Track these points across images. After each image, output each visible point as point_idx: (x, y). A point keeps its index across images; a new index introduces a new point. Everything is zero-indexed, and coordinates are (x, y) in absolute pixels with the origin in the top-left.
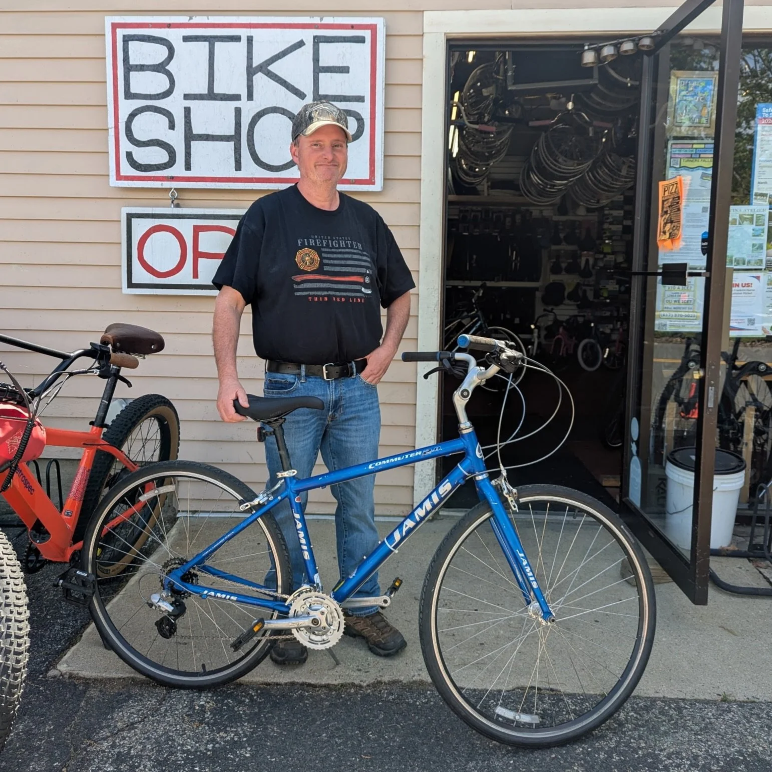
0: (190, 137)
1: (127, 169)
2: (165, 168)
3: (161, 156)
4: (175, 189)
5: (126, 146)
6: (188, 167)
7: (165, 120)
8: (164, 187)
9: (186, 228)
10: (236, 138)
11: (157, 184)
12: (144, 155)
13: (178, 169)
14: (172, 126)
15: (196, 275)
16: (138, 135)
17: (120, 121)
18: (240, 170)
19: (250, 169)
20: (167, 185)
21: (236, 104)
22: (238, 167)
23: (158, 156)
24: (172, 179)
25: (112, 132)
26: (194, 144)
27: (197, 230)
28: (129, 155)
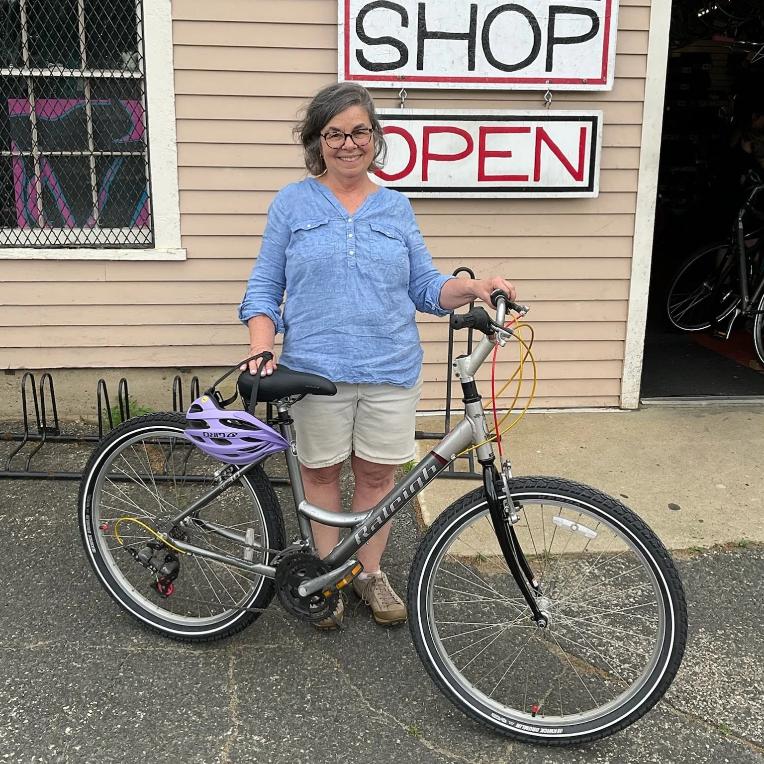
0: (423, 34)
1: (356, 69)
2: (396, 68)
3: (394, 55)
4: (404, 89)
5: (356, 43)
6: (420, 67)
7: (398, 17)
8: (394, 87)
9: (416, 129)
10: (470, 37)
11: (388, 85)
12: (374, 54)
13: (409, 70)
14: (405, 23)
15: (425, 178)
16: (369, 33)
17: (351, 16)
18: (473, 70)
19: (484, 68)
20: (397, 85)
22: (471, 67)
23: (391, 54)
24: (404, 79)
25: (341, 29)
26: (427, 42)
27: (427, 131)
28: (359, 54)
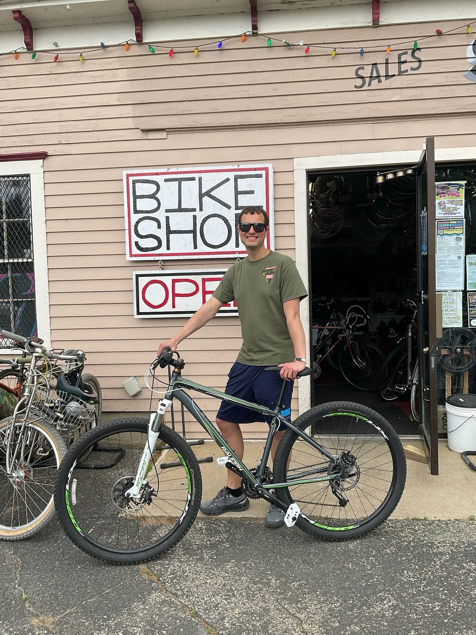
0: (169, 232)
1: (135, 251)
2: (156, 249)
3: (155, 243)
4: (161, 260)
5: (135, 238)
6: (168, 248)
7: (156, 224)
8: (155, 259)
9: (168, 281)
10: (194, 232)
11: (152, 258)
12: (143, 243)
13: (163, 249)
14: (159, 227)
15: (174, 306)
16: (141, 233)
17: (131, 225)
18: (197, 248)
19: (201, 247)
20: (157, 258)
21: (194, 213)
22: (195, 247)
23: (153, 243)
24: (160, 255)
25: (127, 231)
26: (171, 236)
27: (174, 281)
28: (137, 243)
